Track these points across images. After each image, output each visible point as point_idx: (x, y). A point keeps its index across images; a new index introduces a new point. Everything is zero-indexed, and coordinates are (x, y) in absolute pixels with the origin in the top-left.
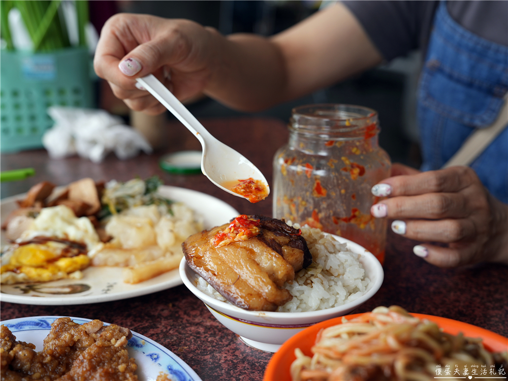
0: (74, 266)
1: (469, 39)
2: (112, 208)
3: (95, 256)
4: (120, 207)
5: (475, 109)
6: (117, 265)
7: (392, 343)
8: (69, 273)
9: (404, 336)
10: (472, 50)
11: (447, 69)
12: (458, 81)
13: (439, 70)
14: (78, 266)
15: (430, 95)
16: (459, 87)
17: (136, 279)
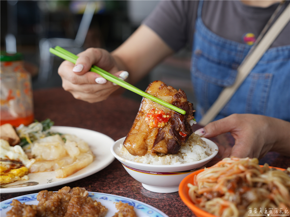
0: (22, 173)
1: (215, 38)
2: (28, 140)
3: (31, 166)
4: (32, 139)
5: (224, 77)
6: (46, 170)
7: (242, 168)
8: (21, 177)
9: (246, 164)
10: (217, 45)
11: (206, 55)
12: (213, 62)
13: (201, 55)
14: (24, 173)
15: (198, 70)
16: (214, 65)
17: (65, 175)
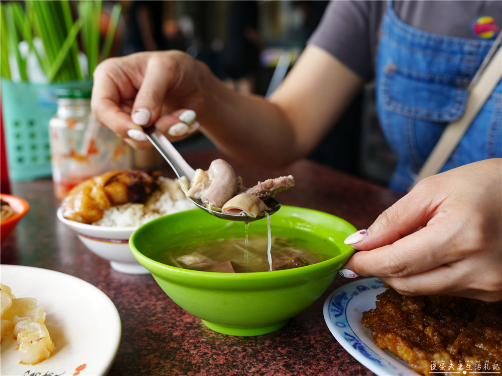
15: (392, 99)
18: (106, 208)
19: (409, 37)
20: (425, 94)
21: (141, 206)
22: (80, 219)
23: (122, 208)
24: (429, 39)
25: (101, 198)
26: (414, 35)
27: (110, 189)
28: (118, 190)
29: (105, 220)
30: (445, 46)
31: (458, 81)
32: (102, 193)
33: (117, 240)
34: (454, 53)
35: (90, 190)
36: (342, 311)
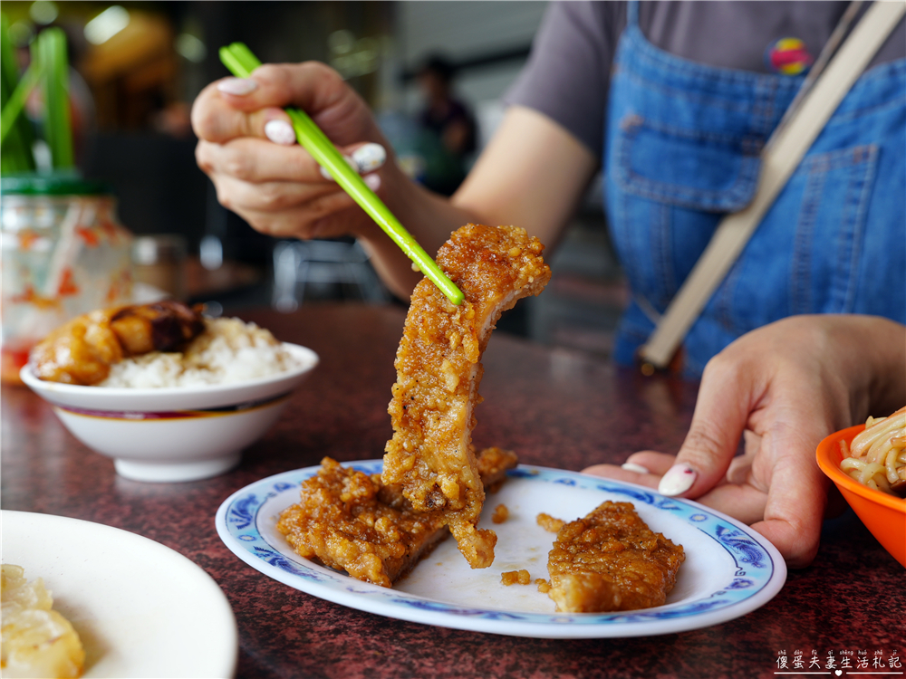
15: (634, 172)
18: (114, 360)
19: (663, 71)
20: (691, 164)
21: (177, 357)
22: (68, 378)
23: (142, 361)
24: (697, 74)
25: (107, 341)
26: (671, 67)
27: (122, 327)
28: (135, 330)
29: (113, 379)
30: (722, 85)
31: (746, 144)
32: (107, 333)
33: (136, 413)
34: (736, 97)
35: (84, 330)
36: (249, 519)
